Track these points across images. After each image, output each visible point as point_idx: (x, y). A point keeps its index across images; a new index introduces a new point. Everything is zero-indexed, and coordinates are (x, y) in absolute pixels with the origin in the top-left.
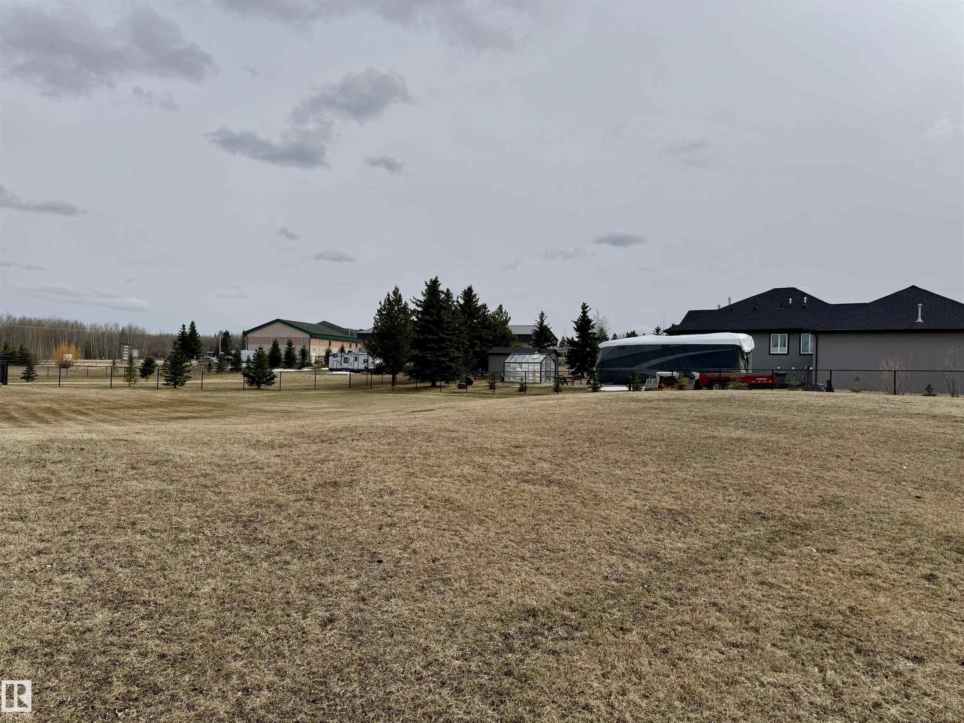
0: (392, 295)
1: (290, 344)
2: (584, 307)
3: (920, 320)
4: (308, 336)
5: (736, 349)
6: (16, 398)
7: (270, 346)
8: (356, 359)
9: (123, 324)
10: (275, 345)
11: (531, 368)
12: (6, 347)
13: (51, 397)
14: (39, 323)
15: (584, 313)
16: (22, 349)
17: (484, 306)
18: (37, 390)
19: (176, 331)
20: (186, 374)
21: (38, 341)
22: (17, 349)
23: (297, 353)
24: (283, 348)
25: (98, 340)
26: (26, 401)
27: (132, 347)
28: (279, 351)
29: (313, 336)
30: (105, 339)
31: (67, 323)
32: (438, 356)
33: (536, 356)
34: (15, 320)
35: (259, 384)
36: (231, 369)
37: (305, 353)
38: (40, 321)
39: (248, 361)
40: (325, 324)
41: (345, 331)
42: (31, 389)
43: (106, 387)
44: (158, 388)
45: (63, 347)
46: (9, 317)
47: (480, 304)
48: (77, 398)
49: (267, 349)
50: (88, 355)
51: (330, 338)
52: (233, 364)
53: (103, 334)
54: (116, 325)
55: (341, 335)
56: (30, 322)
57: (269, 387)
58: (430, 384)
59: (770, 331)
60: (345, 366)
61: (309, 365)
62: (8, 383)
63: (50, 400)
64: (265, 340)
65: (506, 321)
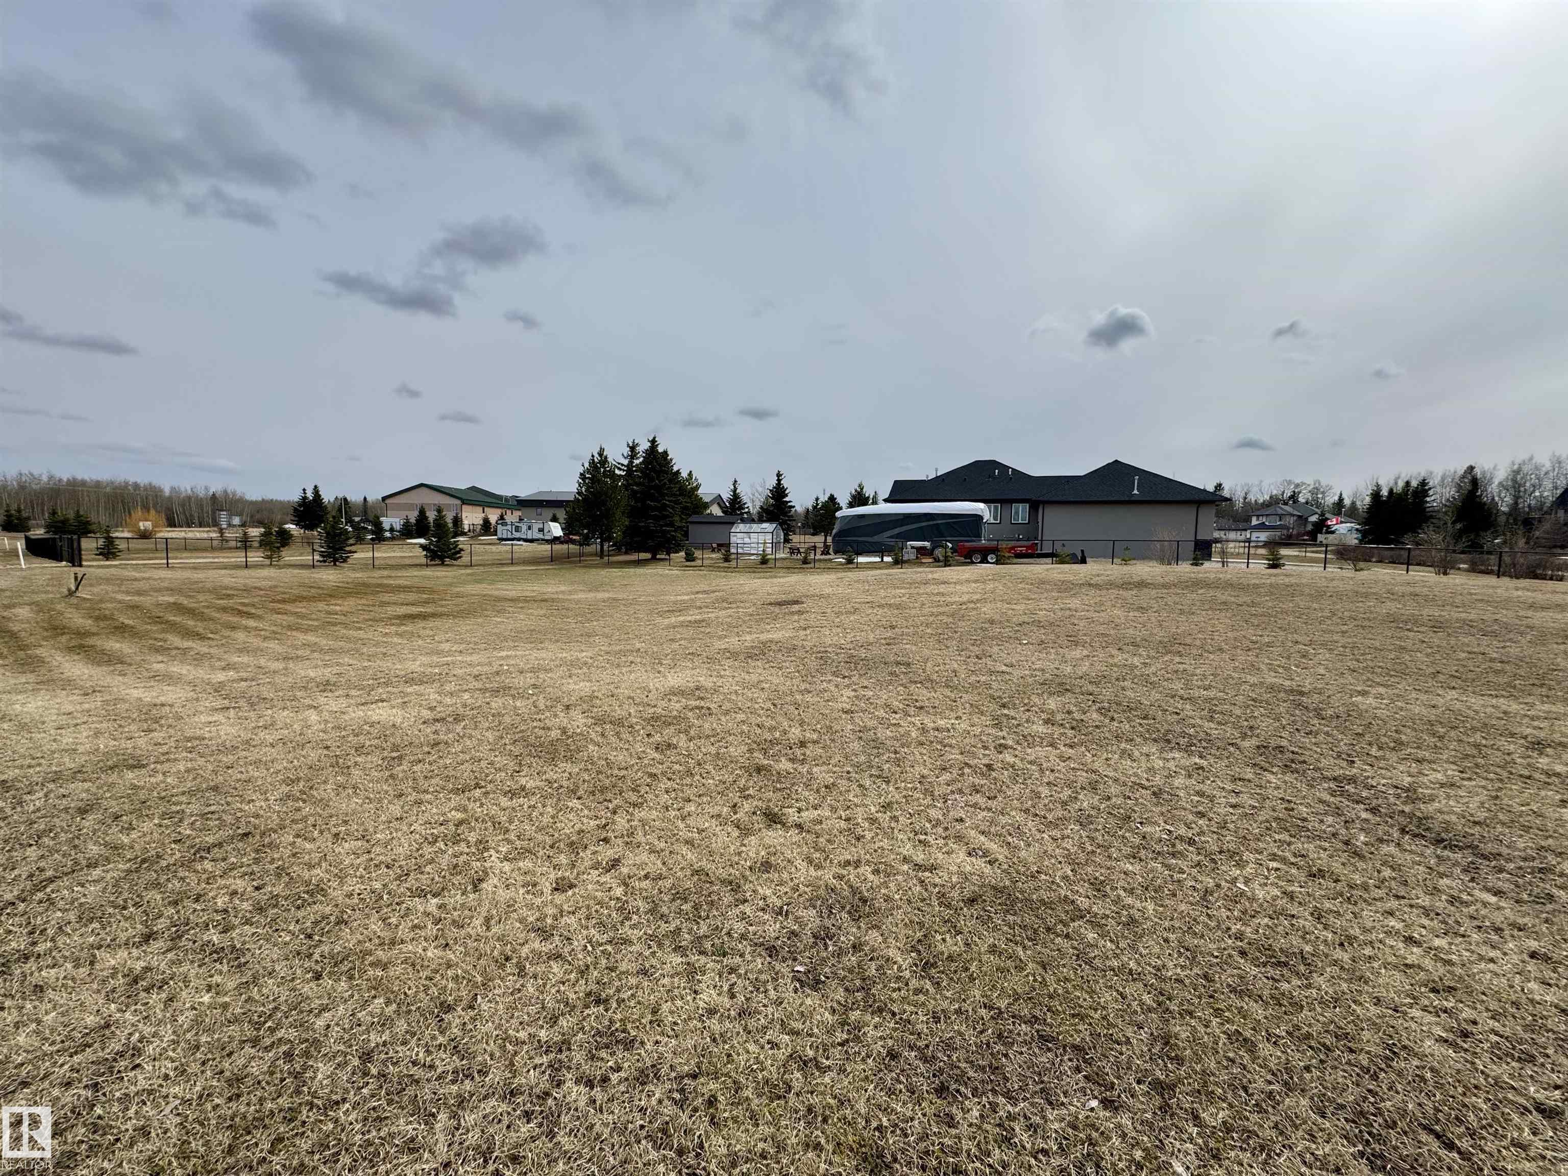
0: (596, 455)
1: (439, 511)
2: (779, 475)
3: (1136, 492)
4: (459, 502)
5: (977, 519)
6: (109, 588)
7: (416, 513)
8: (530, 528)
9: (216, 486)
10: (422, 512)
11: (761, 538)
12: (54, 513)
13: (166, 585)
14: (98, 484)
15: (779, 481)
16: (78, 515)
17: (678, 472)
18: (137, 575)
19: (294, 496)
20: (347, 549)
21: (98, 506)
22: (71, 515)
23: (449, 520)
24: (431, 515)
25: (183, 505)
26: (128, 593)
27: (231, 515)
28: (426, 518)
29: (464, 502)
30: (193, 505)
31: (136, 486)
32: (662, 526)
33: (765, 525)
34: (60, 480)
35: (442, 559)
36: (372, 539)
37: (457, 521)
38: (98, 482)
39: (392, 530)
40: (473, 489)
41: (499, 497)
42: (126, 573)
43: (237, 567)
44: (314, 566)
45: (139, 513)
46: (51, 478)
47: (675, 469)
48: (208, 585)
49: (413, 516)
50: (172, 523)
51: (483, 505)
52: (373, 532)
53: (189, 498)
54: (206, 488)
55: (494, 500)
56: (83, 483)
57: (455, 562)
58: (648, 556)
59: (1011, 501)
60: (517, 535)
61: (463, 534)
62: (84, 563)
63: (168, 589)
64: (410, 507)
65: (697, 487)
